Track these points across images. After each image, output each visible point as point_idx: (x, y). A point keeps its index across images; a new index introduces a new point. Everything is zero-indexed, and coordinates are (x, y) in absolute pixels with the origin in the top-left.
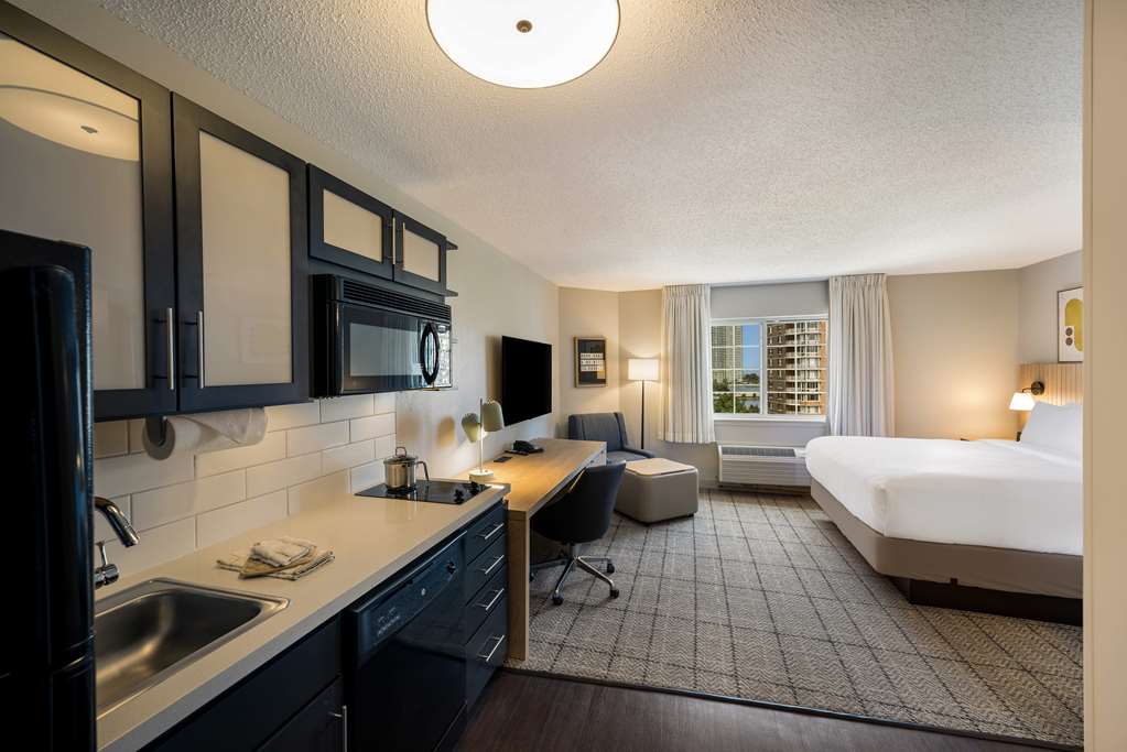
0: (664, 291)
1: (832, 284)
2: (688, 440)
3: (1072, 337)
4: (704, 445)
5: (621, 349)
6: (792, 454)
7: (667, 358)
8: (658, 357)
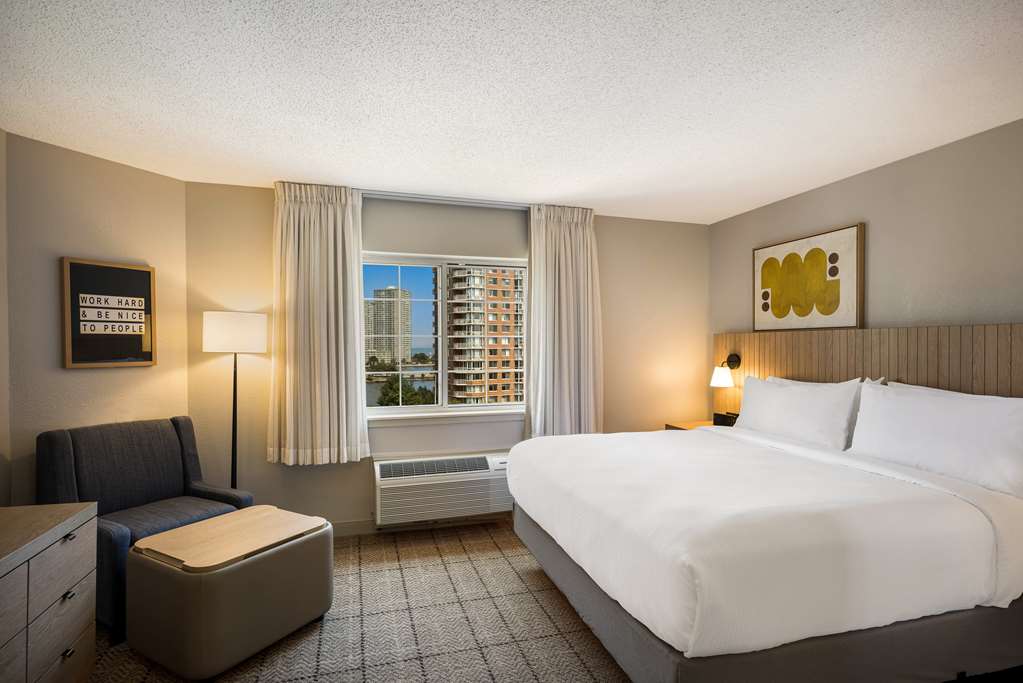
0: (279, 192)
1: (534, 215)
2: (323, 458)
3: (769, 301)
4: (351, 464)
5: (190, 293)
6: (482, 464)
7: (283, 314)
8: (268, 313)
